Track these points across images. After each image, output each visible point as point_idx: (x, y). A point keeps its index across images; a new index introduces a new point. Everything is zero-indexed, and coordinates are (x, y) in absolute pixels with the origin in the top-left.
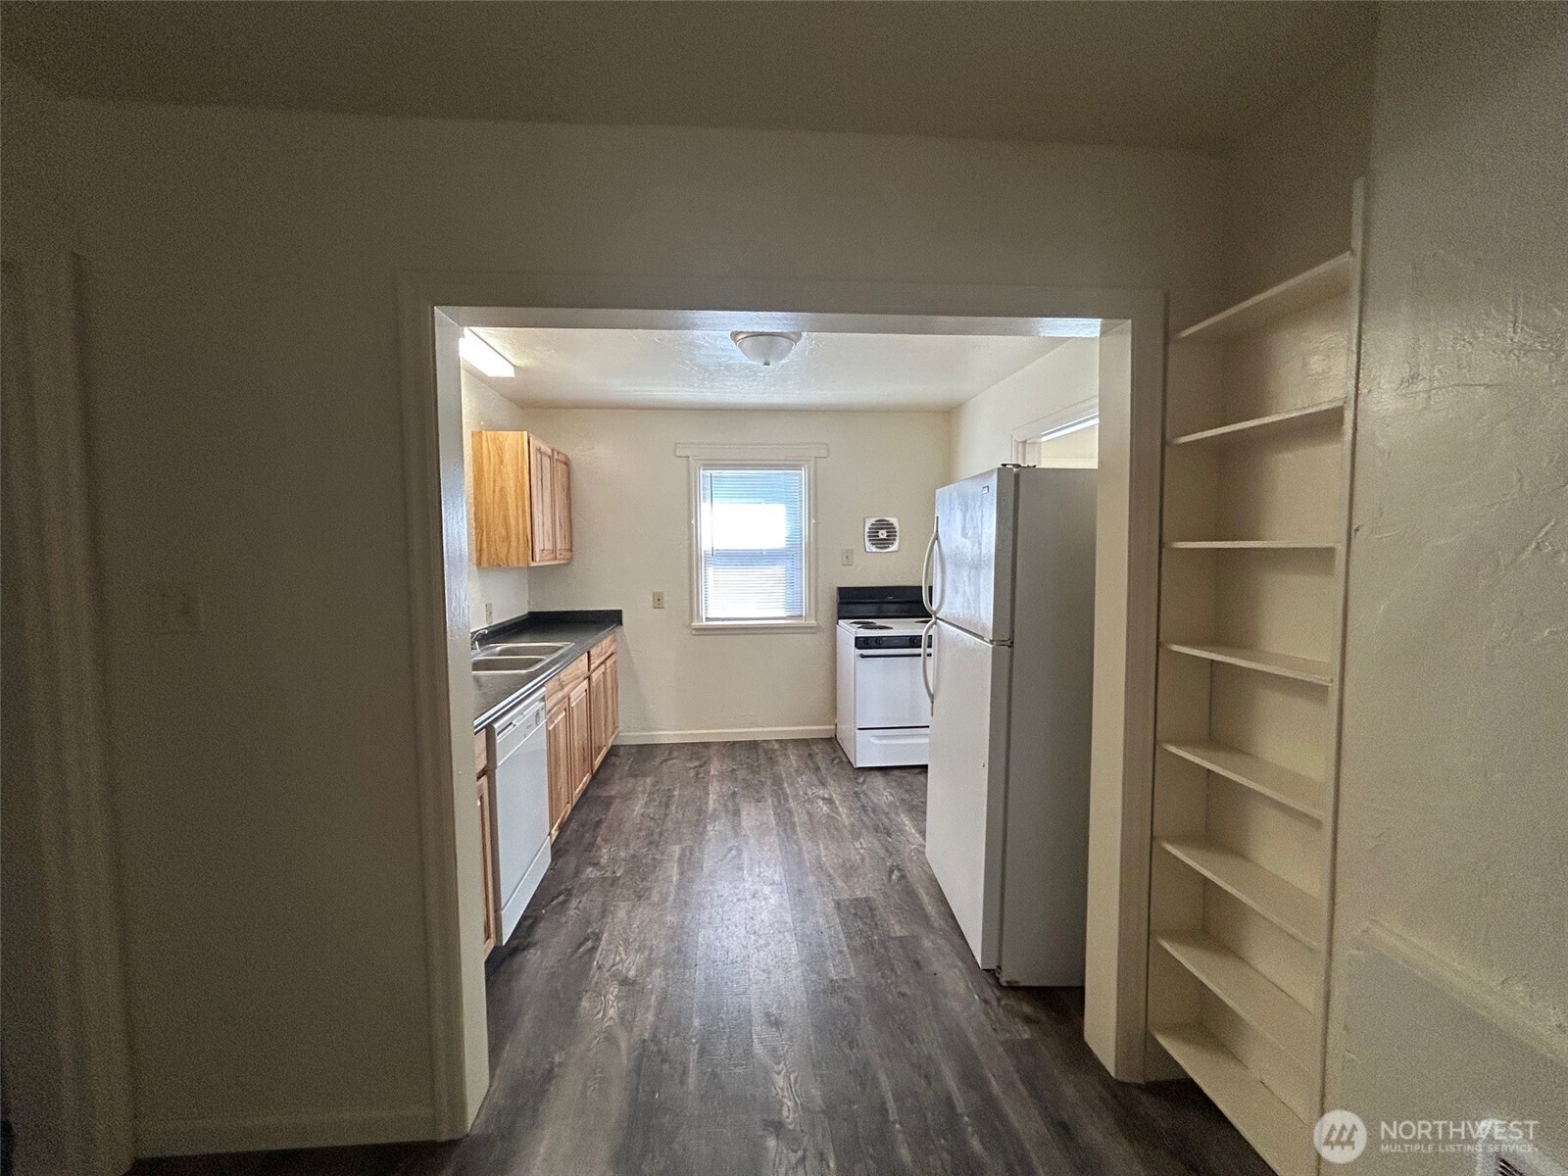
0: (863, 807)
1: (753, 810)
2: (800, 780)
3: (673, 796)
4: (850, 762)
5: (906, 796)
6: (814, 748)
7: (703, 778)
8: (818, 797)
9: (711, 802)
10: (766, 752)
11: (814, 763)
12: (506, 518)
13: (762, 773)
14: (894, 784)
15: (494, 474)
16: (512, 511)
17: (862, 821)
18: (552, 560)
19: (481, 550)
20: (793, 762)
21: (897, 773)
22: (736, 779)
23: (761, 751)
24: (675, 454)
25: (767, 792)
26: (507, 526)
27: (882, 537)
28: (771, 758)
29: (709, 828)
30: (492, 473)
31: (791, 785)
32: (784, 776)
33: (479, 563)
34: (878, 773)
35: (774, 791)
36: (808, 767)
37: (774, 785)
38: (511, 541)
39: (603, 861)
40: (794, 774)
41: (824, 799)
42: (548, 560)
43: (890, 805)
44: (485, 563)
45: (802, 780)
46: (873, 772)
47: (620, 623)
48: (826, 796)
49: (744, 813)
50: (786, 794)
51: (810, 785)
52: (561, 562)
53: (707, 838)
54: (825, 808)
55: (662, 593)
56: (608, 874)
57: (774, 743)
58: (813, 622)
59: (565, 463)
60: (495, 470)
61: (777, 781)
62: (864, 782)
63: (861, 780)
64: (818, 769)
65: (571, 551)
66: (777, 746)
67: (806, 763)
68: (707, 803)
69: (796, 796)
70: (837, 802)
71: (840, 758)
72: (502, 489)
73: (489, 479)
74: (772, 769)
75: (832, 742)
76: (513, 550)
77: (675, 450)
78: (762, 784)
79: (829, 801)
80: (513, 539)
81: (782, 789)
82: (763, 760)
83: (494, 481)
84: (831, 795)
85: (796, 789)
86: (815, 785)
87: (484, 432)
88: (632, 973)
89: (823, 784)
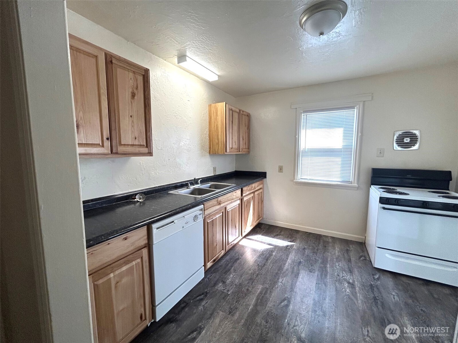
0: (375, 299)
1: (306, 276)
2: (337, 264)
3: (272, 255)
4: (371, 262)
5: (410, 301)
6: (351, 246)
7: (289, 249)
8: (345, 280)
9: (287, 264)
10: (324, 242)
11: (349, 256)
12: (218, 136)
13: (318, 254)
14: (400, 287)
15: (215, 119)
16: (220, 134)
17: (372, 310)
18: (237, 152)
19: (210, 148)
20: (336, 252)
21: (404, 279)
22: (304, 254)
23: (322, 241)
24: (291, 108)
25: (317, 267)
26: (218, 139)
27: (406, 142)
28: (325, 247)
29: (280, 280)
30: (214, 120)
31: (332, 267)
32: (329, 259)
33: (210, 153)
34: (389, 275)
35: (321, 267)
36: (344, 258)
37: (321, 263)
38: (219, 145)
39: (228, 282)
40: (335, 260)
41: (349, 283)
42: (236, 152)
43: (396, 304)
44: (211, 153)
45: (338, 265)
46: (385, 273)
47: (265, 177)
48: (351, 281)
49: (301, 276)
50: (326, 271)
51: (343, 270)
52: (244, 153)
53: (276, 286)
54: (348, 290)
55: (282, 166)
56: (225, 291)
57: (329, 238)
58: (356, 185)
59: (248, 116)
60: (215, 118)
61: (324, 262)
62: (378, 279)
63: (377, 277)
64: (350, 261)
65: (249, 149)
66: (330, 240)
67: (344, 255)
68: (285, 264)
69: (332, 275)
70: (357, 289)
71: (365, 257)
72: (217, 125)
73: (213, 121)
74: (324, 253)
75: (362, 245)
76: (220, 148)
77: (291, 107)
78: (316, 261)
79: (352, 285)
80: (220, 144)
81: (326, 267)
82: (320, 247)
83: (215, 122)
84: (354, 281)
85: (333, 270)
86: (345, 271)
87: (212, 104)
89: (351, 272)
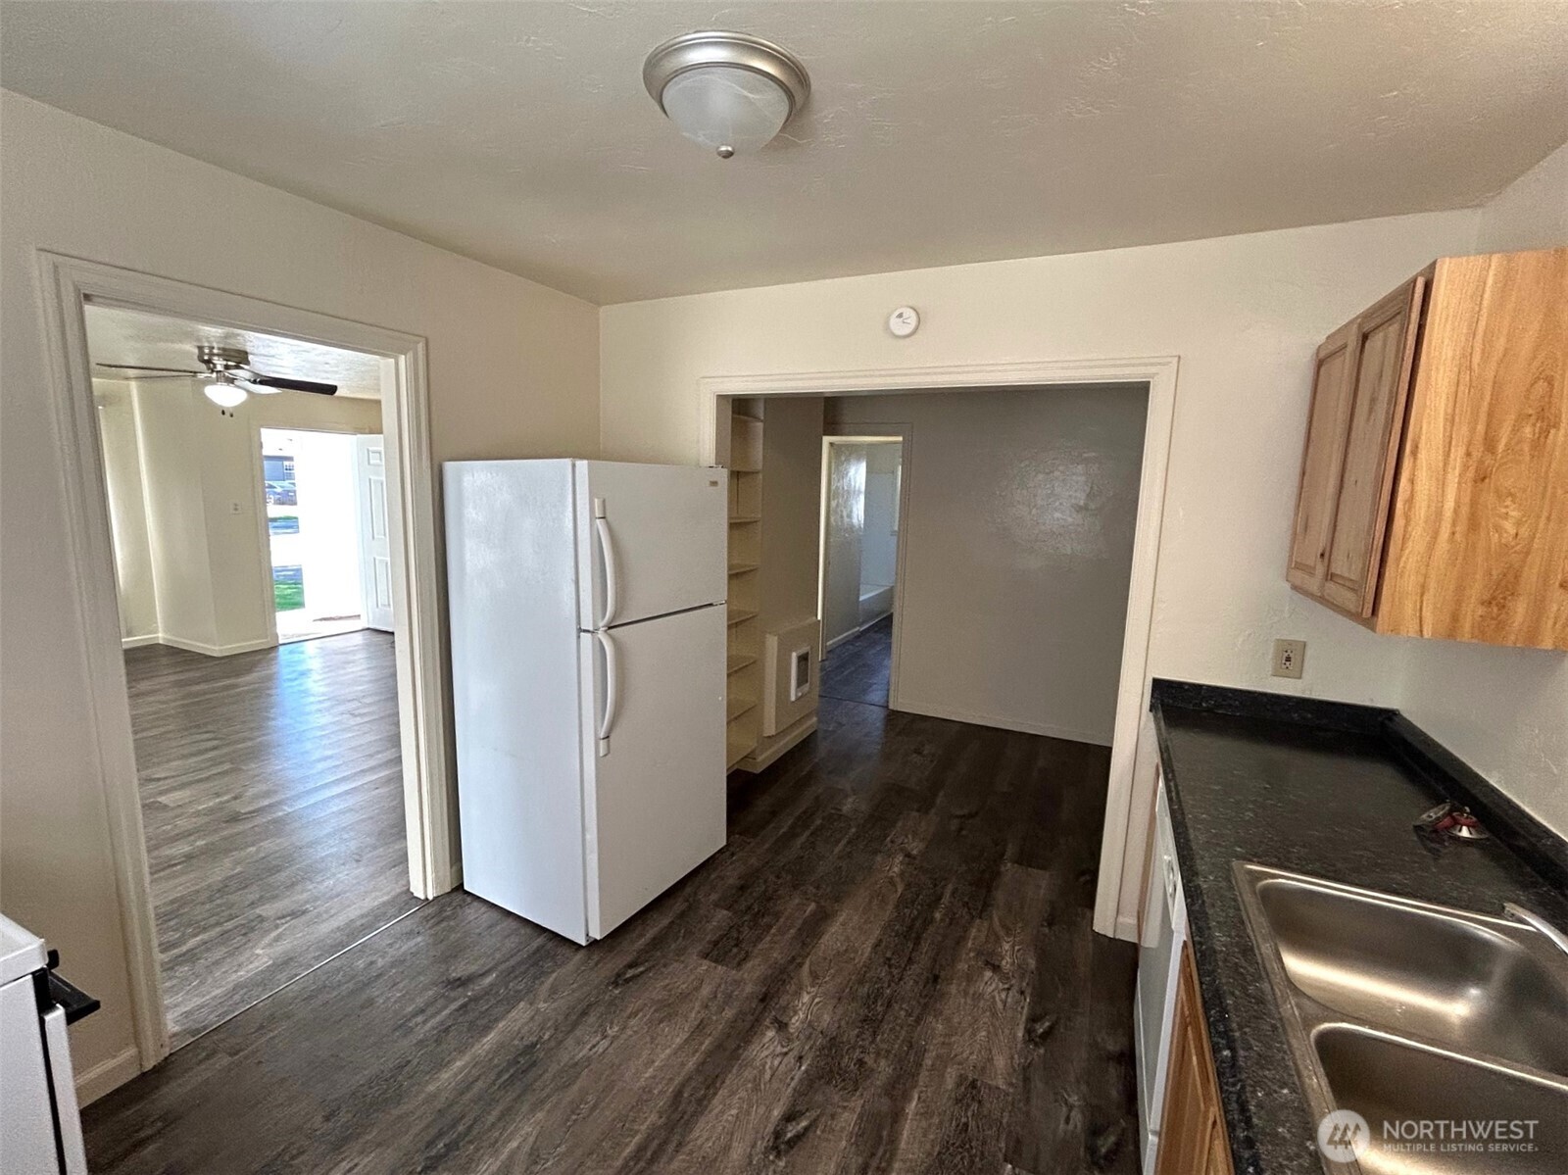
88: (988, 974)
